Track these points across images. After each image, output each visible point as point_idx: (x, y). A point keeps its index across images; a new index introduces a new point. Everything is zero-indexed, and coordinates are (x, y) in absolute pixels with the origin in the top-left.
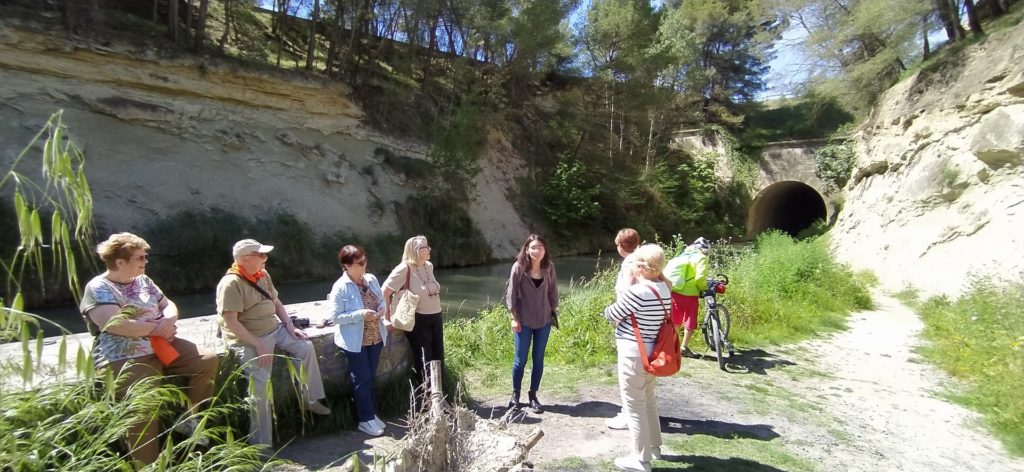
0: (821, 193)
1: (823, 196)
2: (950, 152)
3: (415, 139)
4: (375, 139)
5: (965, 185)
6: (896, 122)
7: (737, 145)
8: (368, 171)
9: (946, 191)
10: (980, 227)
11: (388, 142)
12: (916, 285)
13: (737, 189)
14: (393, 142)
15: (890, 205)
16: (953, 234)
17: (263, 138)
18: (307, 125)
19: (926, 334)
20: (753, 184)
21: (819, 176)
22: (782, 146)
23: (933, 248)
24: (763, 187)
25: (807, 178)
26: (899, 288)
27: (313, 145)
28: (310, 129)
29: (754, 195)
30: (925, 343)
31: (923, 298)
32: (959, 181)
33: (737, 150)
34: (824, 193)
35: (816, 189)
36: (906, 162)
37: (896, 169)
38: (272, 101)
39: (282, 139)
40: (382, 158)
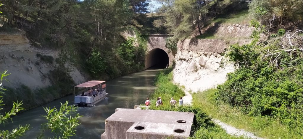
0: (167, 53)
1: (168, 54)
2: (196, 62)
3: (46, 48)
4: (36, 51)
5: (198, 69)
6: (187, 50)
7: (141, 34)
8: (37, 64)
9: (195, 70)
10: (200, 78)
11: (39, 51)
12: (192, 89)
13: (141, 51)
14: (41, 51)
15: (187, 70)
16: (196, 79)
17: (7, 58)
18: (16, 49)
19: (192, 100)
20: (146, 49)
21: (166, 47)
22: (155, 36)
23: (194, 81)
24: (150, 50)
25: (163, 47)
26: (189, 90)
27: (20, 57)
28: (17, 51)
29: (147, 53)
30: (192, 101)
31: (193, 92)
32: (197, 68)
33: (140, 36)
34: (168, 53)
35: (166, 51)
36: (189, 60)
37: (187, 61)
38: (6, 42)
39: (12, 57)
40: (40, 58)
